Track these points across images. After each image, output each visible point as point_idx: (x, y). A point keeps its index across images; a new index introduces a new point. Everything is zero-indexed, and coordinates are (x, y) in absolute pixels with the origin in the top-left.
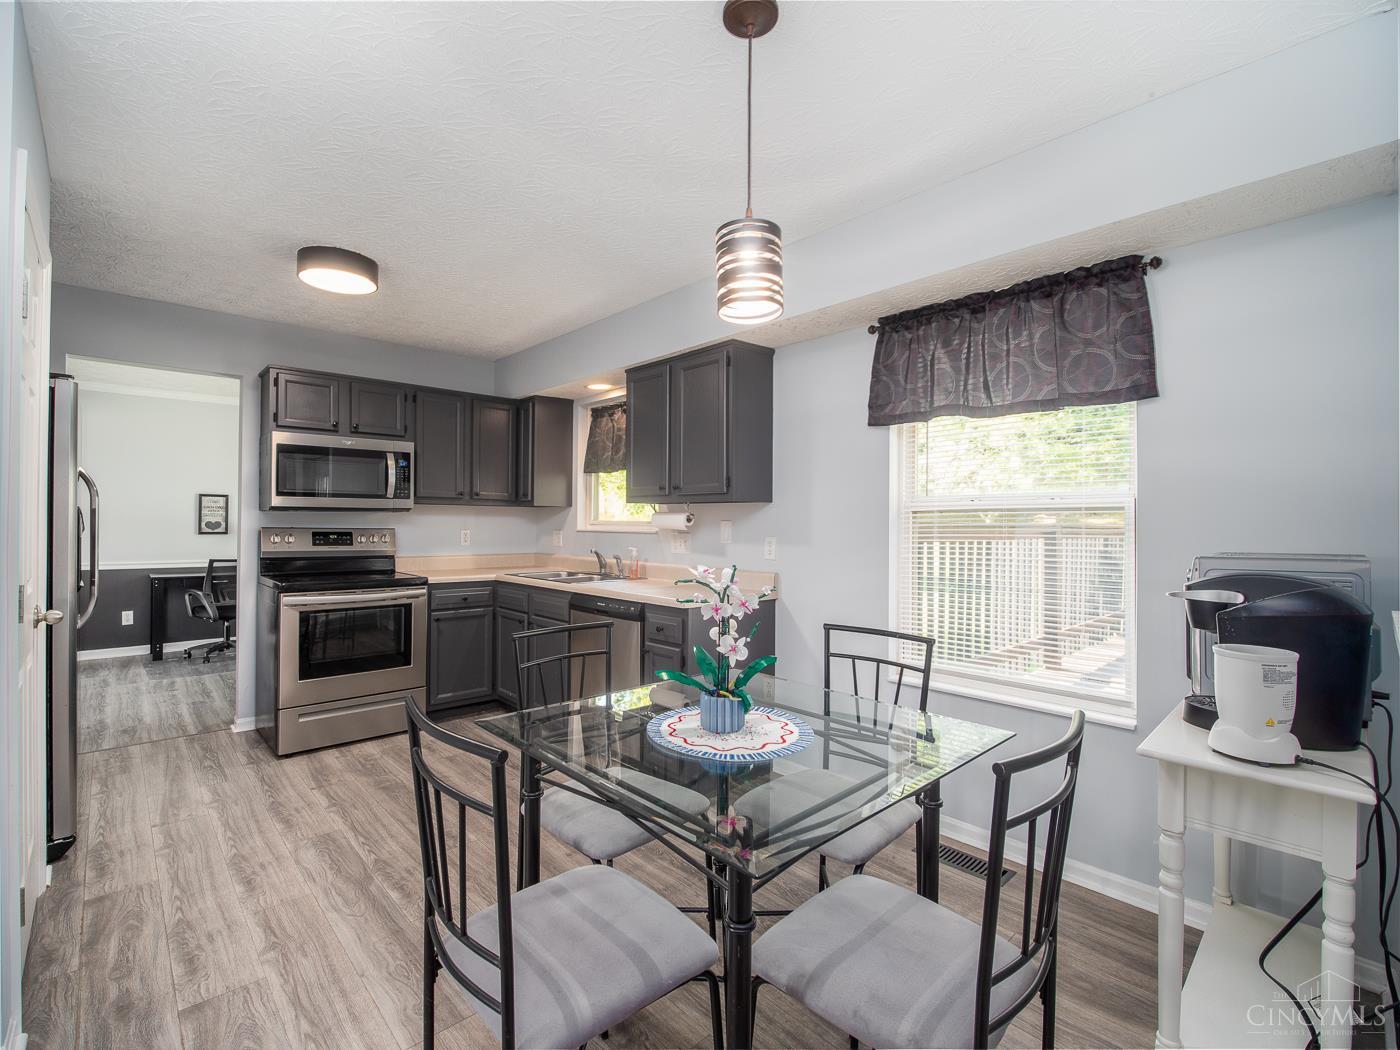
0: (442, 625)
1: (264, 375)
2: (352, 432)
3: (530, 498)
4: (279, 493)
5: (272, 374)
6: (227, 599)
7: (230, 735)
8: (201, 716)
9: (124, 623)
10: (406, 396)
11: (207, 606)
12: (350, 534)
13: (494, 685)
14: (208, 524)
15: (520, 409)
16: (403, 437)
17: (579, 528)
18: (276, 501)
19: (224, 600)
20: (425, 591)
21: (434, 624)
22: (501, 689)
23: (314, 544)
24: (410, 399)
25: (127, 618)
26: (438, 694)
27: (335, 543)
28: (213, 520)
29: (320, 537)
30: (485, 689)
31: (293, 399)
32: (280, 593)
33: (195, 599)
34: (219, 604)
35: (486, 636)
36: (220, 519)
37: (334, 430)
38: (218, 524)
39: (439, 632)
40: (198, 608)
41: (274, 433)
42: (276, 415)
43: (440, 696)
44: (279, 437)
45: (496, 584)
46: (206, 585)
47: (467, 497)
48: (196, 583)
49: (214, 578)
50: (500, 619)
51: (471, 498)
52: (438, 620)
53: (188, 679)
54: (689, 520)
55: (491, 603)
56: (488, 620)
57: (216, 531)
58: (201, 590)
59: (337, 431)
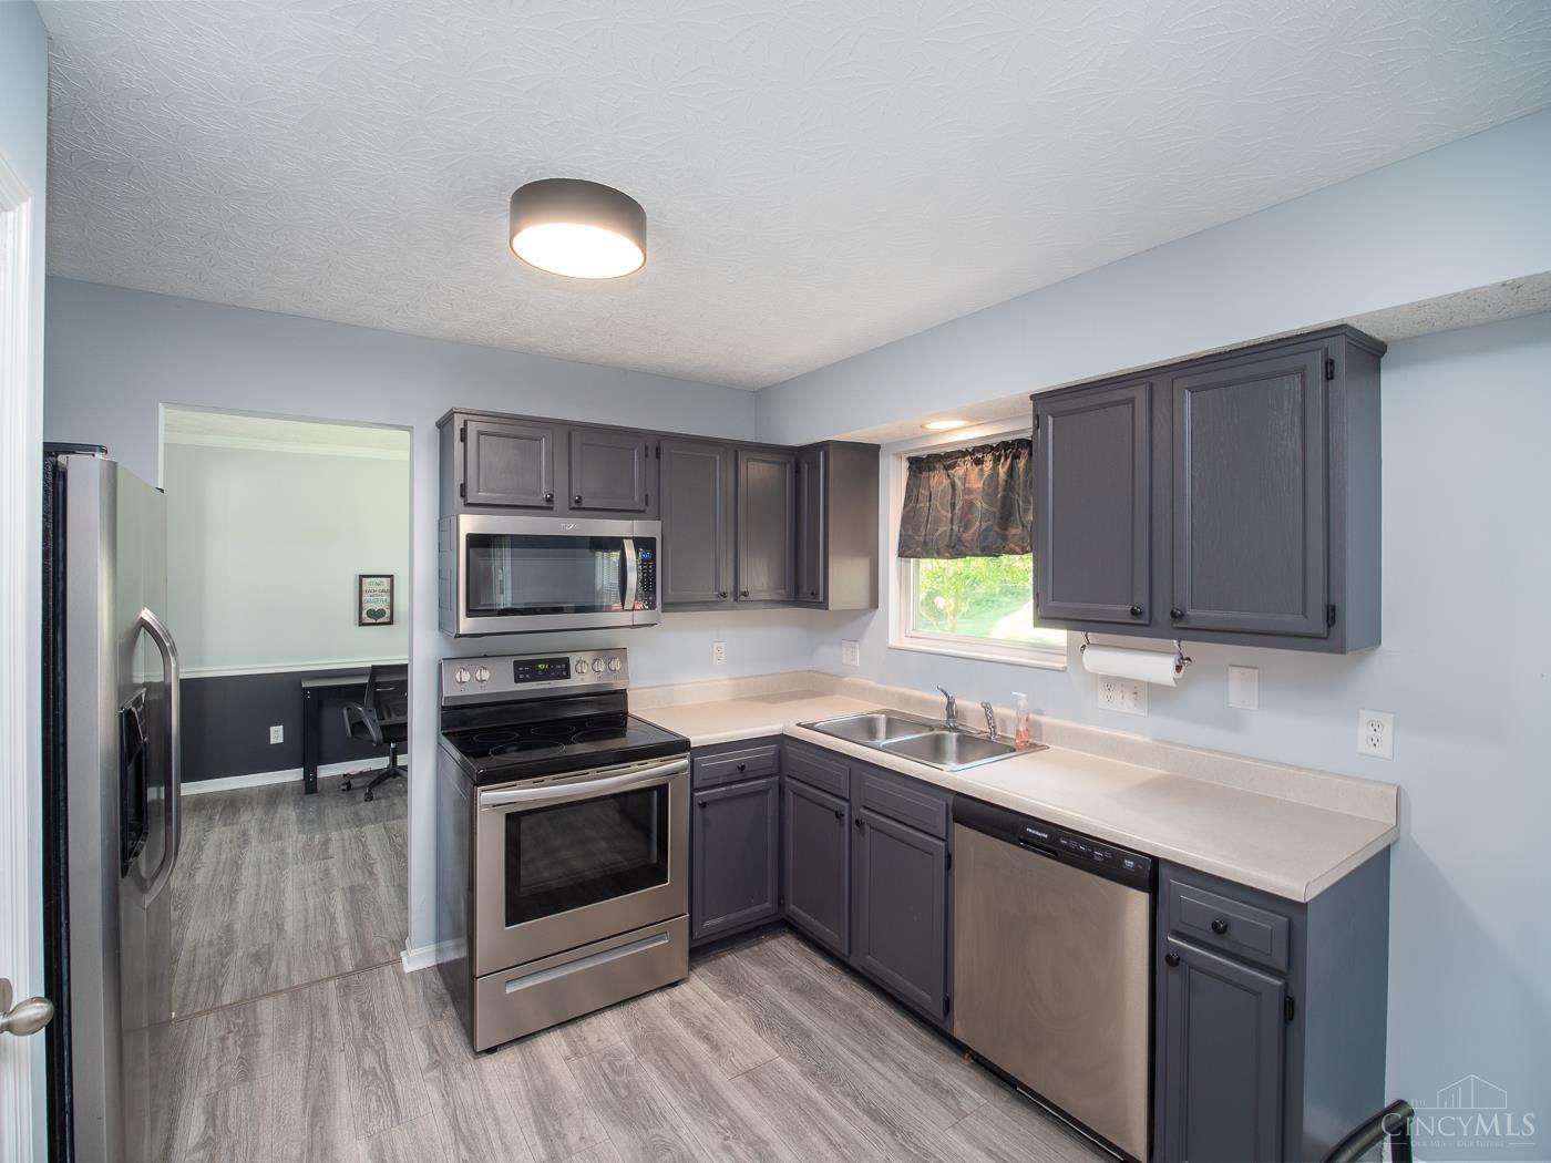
0: (710, 810)
1: (444, 424)
2: (572, 509)
3: (821, 599)
4: (471, 612)
5: (458, 423)
6: (393, 716)
7: (400, 974)
8: (360, 925)
9: (273, 741)
10: (646, 448)
11: (370, 727)
12: (566, 661)
13: (781, 900)
14: (371, 613)
15: (802, 462)
16: (643, 512)
17: (893, 642)
18: (466, 624)
19: (390, 716)
20: (685, 762)
21: (698, 811)
22: (793, 907)
23: (517, 680)
24: (652, 453)
25: (277, 735)
26: (704, 922)
27: (546, 676)
28: (376, 607)
29: (526, 669)
30: (768, 905)
31: (490, 462)
32: (477, 785)
33: (353, 714)
34: (383, 723)
35: (769, 821)
36: (384, 606)
37: (547, 507)
38: (381, 613)
39: (706, 822)
40: (358, 726)
41: (462, 517)
42: (463, 487)
43: (707, 924)
44: (469, 524)
45: (781, 739)
46: (368, 698)
47: (730, 598)
48: (355, 693)
49: (378, 685)
50: (790, 797)
51: (736, 600)
52: (704, 805)
53: (346, 833)
54: (1178, 668)
55: (775, 770)
56: (771, 796)
57: (379, 621)
58: (362, 704)
59: (552, 508)
